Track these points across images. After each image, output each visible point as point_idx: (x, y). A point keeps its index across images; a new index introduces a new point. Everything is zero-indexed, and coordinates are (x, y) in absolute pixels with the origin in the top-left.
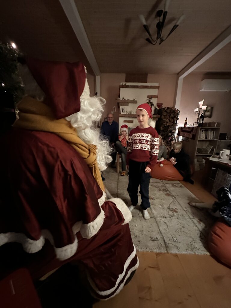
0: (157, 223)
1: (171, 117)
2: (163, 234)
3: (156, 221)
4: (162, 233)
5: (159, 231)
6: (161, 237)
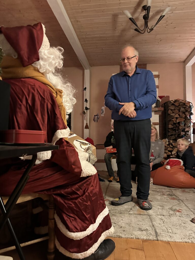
0: (150, 219)
1: (180, 111)
4: (155, 226)
6: (152, 229)
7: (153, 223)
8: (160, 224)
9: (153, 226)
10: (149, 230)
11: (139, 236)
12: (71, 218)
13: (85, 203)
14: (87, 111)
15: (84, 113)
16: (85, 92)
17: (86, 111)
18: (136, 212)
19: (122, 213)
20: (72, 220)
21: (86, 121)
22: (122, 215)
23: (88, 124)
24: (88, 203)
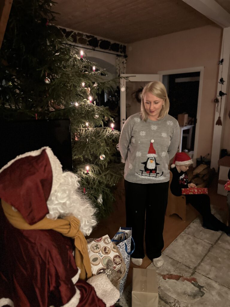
14: (221, 98)
15: (216, 101)
16: (221, 66)
17: (219, 98)
21: (219, 113)
23: (222, 119)
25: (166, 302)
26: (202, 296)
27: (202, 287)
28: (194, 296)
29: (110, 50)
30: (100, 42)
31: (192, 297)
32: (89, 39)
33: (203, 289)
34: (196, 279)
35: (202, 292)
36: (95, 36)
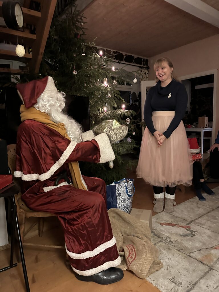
0: (206, 274)
2: (195, 286)
3: (208, 272)
4: (197, 285)
5: (195, 282)
6: (188, 286)
7: (201, 280)
8: (208, 286)
9: (196, 284)
10: (182, 285)
11: (161, 285)
12: (70, 240)
13: (81, 231)
18: (199, 257)
19: (182, 251)
20: (71, 241)
22: (178, 252)
24: (83, 232)
25: (159, 237)
26: (192, 237)
27: (194, 231)
28: (185, 236)
29: (134, 63)
30: (125, 57)
31: (182, 236)
32: (115, 55)
33: (195, 233)
34: (190, 227)
35: (193, 234)
36: (121, 52)
